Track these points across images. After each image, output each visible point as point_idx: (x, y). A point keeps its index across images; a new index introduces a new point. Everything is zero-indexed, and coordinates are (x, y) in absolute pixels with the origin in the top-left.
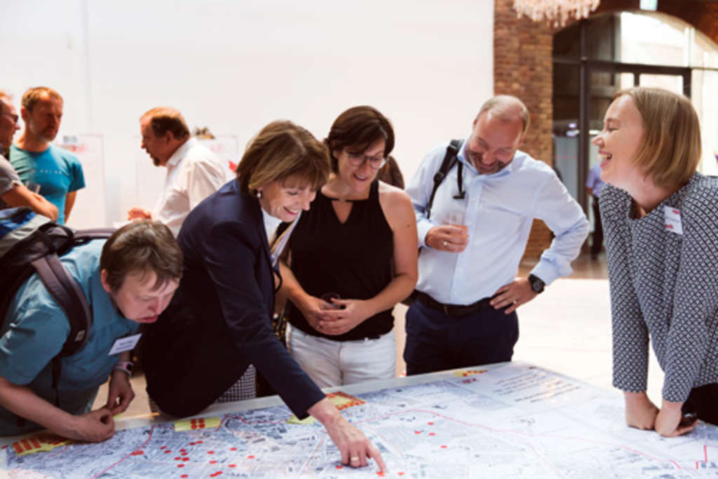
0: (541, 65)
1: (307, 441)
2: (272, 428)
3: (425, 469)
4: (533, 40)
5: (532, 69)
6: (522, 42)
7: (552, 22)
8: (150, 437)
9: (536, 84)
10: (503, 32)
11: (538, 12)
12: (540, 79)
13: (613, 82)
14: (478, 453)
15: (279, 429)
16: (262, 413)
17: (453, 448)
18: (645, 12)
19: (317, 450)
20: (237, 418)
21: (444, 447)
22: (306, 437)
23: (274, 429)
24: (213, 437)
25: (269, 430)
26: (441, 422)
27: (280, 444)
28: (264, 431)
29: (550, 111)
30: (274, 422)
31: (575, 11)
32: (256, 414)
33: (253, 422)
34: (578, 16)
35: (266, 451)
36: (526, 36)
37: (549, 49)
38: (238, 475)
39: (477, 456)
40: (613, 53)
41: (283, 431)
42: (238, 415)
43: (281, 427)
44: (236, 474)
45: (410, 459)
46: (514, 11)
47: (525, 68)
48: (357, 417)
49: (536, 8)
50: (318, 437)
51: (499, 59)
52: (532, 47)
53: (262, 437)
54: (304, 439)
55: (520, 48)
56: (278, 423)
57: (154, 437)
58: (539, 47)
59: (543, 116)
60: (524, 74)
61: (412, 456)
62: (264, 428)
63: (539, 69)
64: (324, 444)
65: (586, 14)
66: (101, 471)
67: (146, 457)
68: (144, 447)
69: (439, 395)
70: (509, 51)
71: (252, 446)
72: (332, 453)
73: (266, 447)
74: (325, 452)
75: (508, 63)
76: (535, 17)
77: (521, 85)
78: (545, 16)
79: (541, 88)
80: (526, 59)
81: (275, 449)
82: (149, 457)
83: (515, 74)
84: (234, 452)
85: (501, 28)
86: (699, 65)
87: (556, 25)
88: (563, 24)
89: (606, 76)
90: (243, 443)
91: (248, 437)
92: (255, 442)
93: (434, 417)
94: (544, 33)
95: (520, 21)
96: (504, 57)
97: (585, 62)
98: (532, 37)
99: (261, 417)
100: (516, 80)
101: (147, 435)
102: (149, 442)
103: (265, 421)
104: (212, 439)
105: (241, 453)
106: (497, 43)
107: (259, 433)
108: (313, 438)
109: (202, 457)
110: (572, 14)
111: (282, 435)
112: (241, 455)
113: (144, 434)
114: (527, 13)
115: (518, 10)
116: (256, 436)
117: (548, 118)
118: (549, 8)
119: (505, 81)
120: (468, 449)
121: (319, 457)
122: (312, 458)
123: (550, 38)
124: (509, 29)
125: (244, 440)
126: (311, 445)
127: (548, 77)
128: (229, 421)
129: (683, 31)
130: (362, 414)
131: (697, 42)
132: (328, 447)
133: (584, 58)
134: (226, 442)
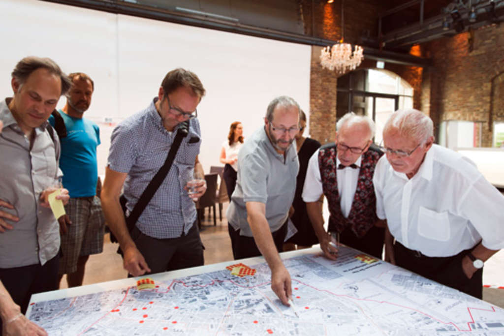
0: (331, 91)
1: (222, 302)
2: (200, 290)
3: (298, 327)
4: (328, 80)
5: (327, 94)
6: (323, 81)
7: (339, 71)
8: (126, 296)
9: (329, 101)
10: (315, 76)
11: (332, 67)
12: (330, 98)
13: (364, 101)
14: (330, 314)
15: (205, 291)
16: (196, 279)
17: (313, 309)
18: (378, 69)
19: (228, 310)
20: (180, 282)
21: (307, 308)
22: (222, 298)
23: (202, 292)
24: (165, 297)
25: (199, 292)
26: (302, 288)
27: (206, 304)
28: (196, 293)
29: (335, 113)
30: (202, 285)
31: (350, 66)
32: (193, 279)
33: (190, 286)
34: (351, 69)
35: (197, 309)
36: (325, 78)
37: (335, 84)
38: (178, 331)
39: (329, 316)
40: (364, 87)
41: (207, 293)
42: (181, 280)
43: (206, 290)
44: (176, 330)
45: (287, 318)
46: (321, 66)
47: (324, 93)
48: (252, 282)
49: (331, 64)
50: (229, 298)
51: (312, 88)
52: (327, 84)
53: (195, 298)
54: (220, 300)
55: (322, 84)
56: (205, 286)
57: (128, 296)
58: (331, 83)
59: (332, 115)
60: (323, 96)
61: (288, 316)
62: (196, 291)
63: (330, 94)
64: (233, 305)
65: (354, 67)
66: (89, 326)
67: (120, 314)
68: (121, 305)
69: (299, 267)
70: (317, 85)
71: (188, 305)
72: (238, 312)
73: (197, 307)
74: (233, 311)
75: (317, 90)
76: (331, 69)
77: (323, 101)
78: (335, 68)
79: (331, 103)
80: (325, 89)
81: (202, 308)
82: (122, 314)
83: (320, 95)
84: (177, 310)
85: (314, 74)
86: (402, 94)
87: (341, 72)
88: (344, 72)
89: (361, 98)
90: (183, 303)
91: (186, 298)
92: (191, 302)
93: (298, 283)
94: (333, 77)
95: (324, 70)
96: (315, 87)
97: (351, 91)
98: (328, 79)
99: (195, 282)
100: (320, 98)
101: (124, 294)
102: (125, 301)
103: (197, 285)
104: (164, 299)
105: (181, 311)
106: (312, 81)
107: (193, 294)
108: (226, 299)
109: (156, 314)
110: (348, 68)
111: (207, 296)
112: (181, 313)
113: (122, 293)
114: (327, 66)
115: (323, 65)
116: (191, 297)
117: (334, 116)
118: (337, 65)
119: (315, 99)
120: (322, 310)
121: (230, 315)
122: (225, 316)
123: (335, 80)
124: (317, 74)
125: (184, 300)
126: (225, 305)
127: (335, 97)
128: (175, 284)
129: (395, 78)
130: (255, 280)
131: (401, 84)
132: (236, 307)
133: (351, 89)
134: (172, 302)
